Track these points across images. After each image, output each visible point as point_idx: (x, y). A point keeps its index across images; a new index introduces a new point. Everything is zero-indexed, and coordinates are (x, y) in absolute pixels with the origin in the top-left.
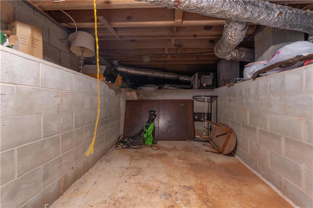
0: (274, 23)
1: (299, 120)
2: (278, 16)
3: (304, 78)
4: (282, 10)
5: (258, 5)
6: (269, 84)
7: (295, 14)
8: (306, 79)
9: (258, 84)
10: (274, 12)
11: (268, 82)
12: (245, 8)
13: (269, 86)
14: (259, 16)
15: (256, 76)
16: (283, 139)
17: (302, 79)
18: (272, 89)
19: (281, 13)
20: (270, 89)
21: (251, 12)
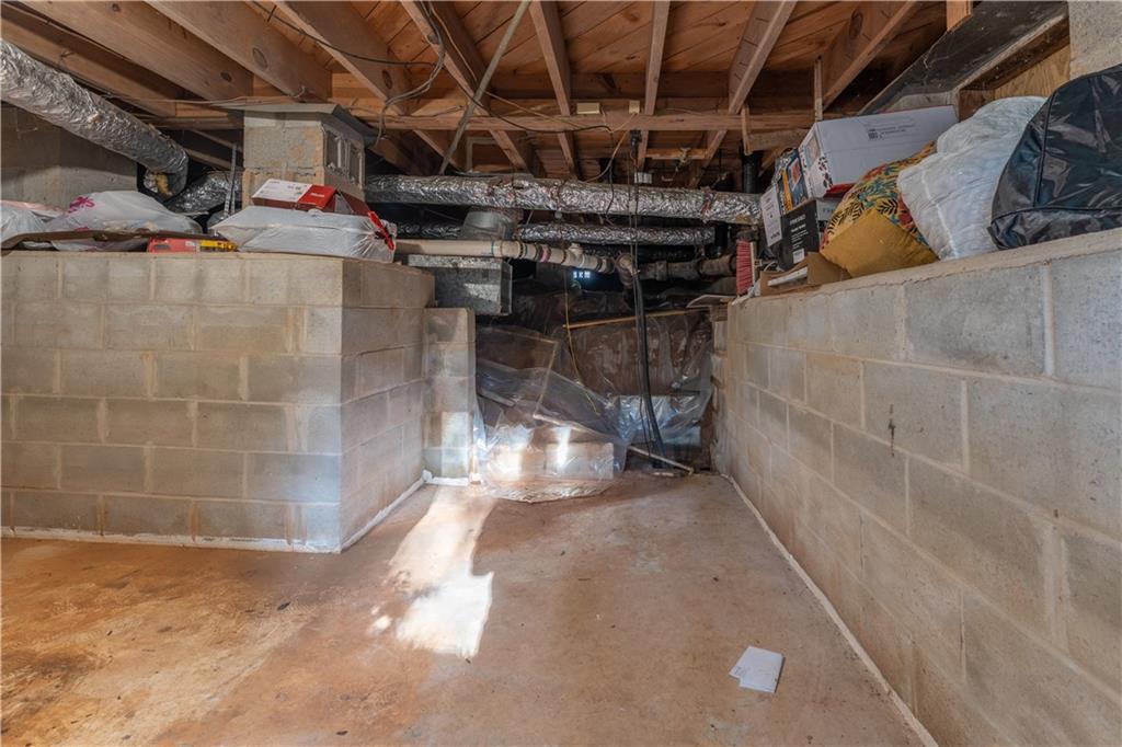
0: (80, 129)
1: (141, 358)
2: (94, 120)
3: (153, 275)
4: (103, 112)
5: (53, 85)
6: (60, 275)
7: (129, 128)
8: (157, 277)
9: (19, 269)
10: (87, 111)
11: (60, 269)
12: (20, 81)
13: (60, 278)
14: (49, 107)
15: (12, 244)
16: (102, 406)
17: (149, 277)
18: (72, 288)
19: (101, 118)
20: (63, 287)
21: (33, 93)
